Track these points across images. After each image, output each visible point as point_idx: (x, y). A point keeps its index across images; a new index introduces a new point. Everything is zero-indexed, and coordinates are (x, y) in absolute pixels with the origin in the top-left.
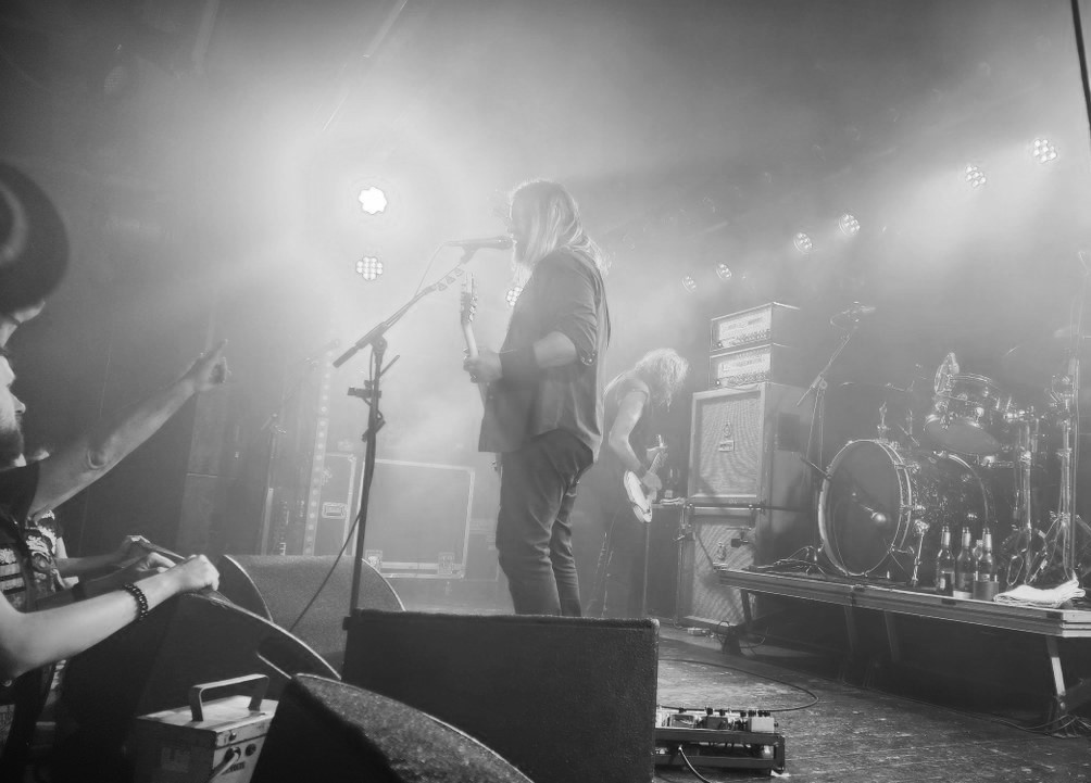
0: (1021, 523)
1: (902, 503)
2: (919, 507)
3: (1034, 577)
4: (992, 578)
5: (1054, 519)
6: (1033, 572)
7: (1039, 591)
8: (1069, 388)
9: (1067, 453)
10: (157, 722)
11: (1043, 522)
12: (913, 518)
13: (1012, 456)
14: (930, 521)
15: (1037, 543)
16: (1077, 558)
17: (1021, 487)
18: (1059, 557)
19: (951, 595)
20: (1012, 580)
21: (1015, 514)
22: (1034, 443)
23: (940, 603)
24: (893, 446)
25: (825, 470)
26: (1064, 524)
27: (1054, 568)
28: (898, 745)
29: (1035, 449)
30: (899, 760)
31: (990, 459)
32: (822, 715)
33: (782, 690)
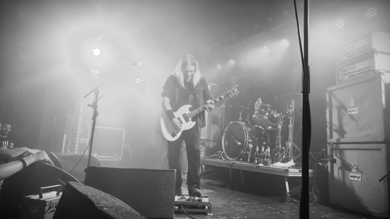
0: (278, 145)
1: (245, 139)
2: (250, 140)
3: (281, 160)
4: (270, 160)
5: (287, 144)
6: (281, 158)
7: (283, 164)
8: (292, 108)
9: (291, 126)
10: (29, 198)
11: (284, 145)
12: (248, 144)
13: (276, 127)
14: (253, 145)
15: (282, 151)
16: (293, 155)
17: (278, 135)
18: (288, 155)
19: (259, 165)
20: (275, 161)
21: (276, 143)
22: (282, 123)
23: (255, 167)
24: (243, 124)
25: (224, 130)
26: (290, 145)
27: (287, 158)
28: (243, 206)
29: (282, 125)
30: (243, 210)
31: (270, 127)
32: (222, 198)
33: (211, 191)
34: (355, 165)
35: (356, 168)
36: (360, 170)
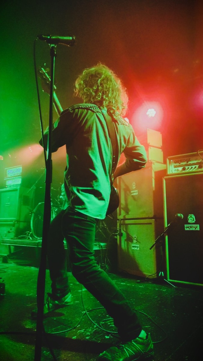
25: (33, 210)
34: (135, 237)
35: (136, 239)
36: (139, 240)
